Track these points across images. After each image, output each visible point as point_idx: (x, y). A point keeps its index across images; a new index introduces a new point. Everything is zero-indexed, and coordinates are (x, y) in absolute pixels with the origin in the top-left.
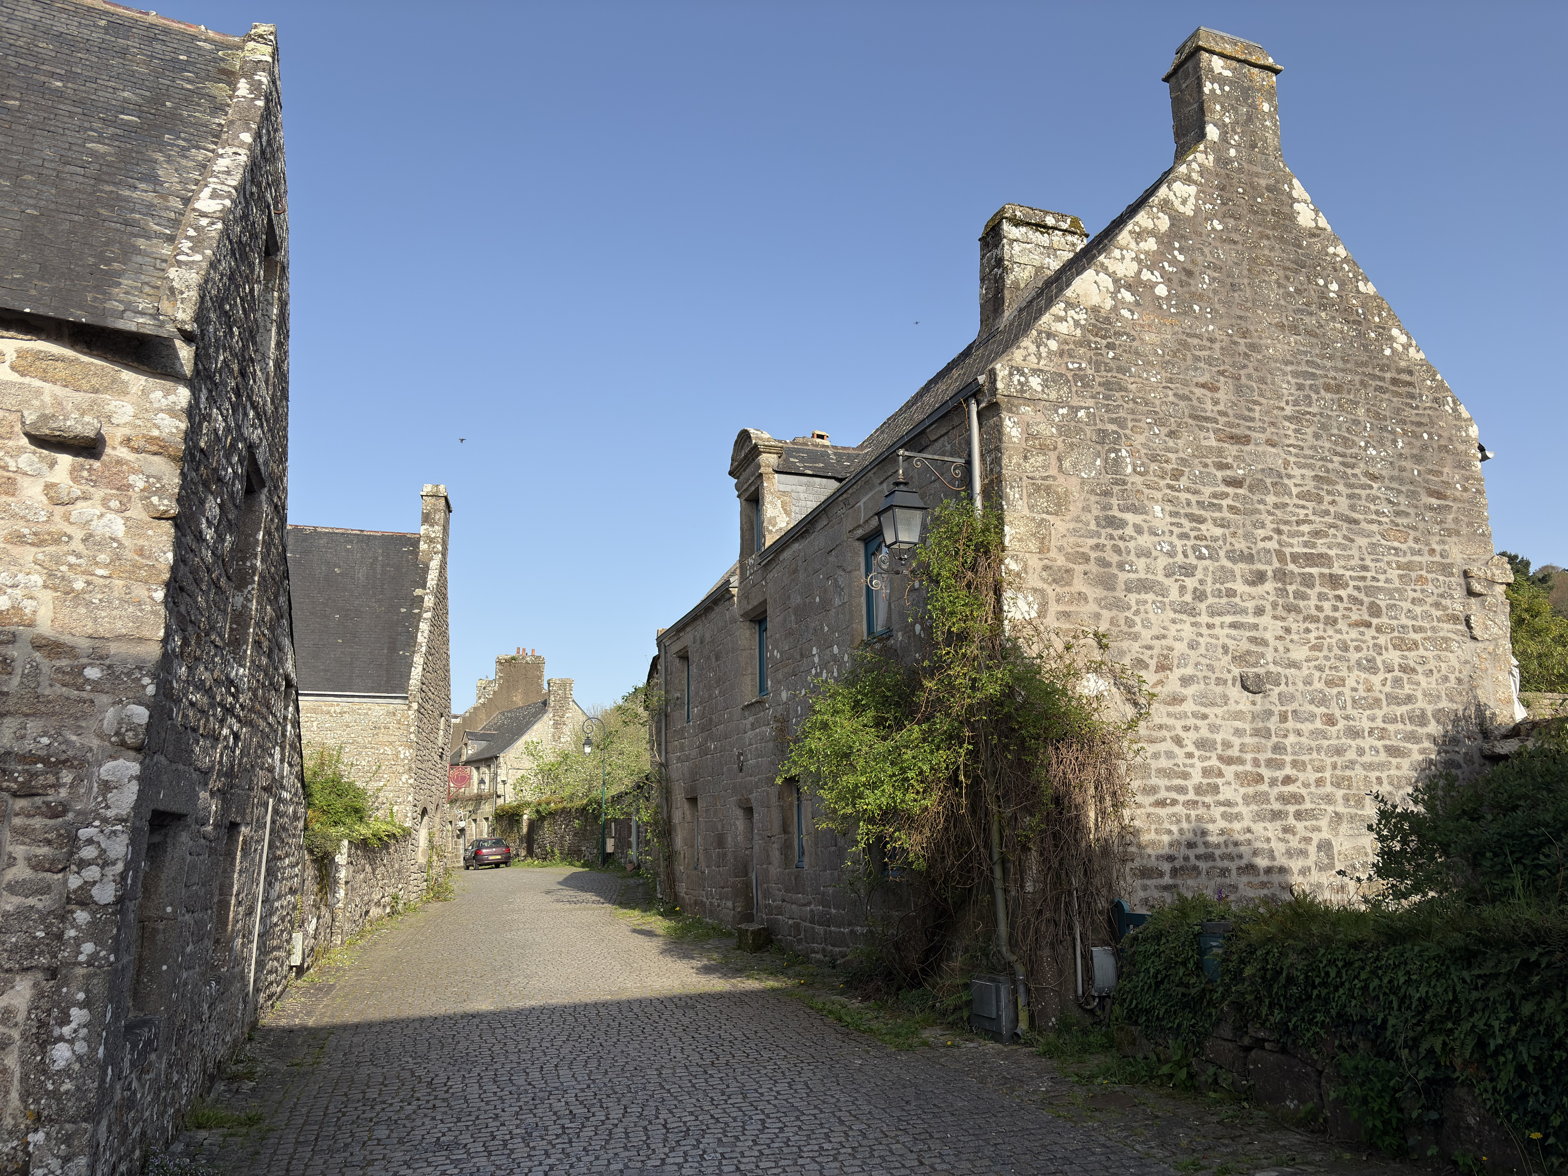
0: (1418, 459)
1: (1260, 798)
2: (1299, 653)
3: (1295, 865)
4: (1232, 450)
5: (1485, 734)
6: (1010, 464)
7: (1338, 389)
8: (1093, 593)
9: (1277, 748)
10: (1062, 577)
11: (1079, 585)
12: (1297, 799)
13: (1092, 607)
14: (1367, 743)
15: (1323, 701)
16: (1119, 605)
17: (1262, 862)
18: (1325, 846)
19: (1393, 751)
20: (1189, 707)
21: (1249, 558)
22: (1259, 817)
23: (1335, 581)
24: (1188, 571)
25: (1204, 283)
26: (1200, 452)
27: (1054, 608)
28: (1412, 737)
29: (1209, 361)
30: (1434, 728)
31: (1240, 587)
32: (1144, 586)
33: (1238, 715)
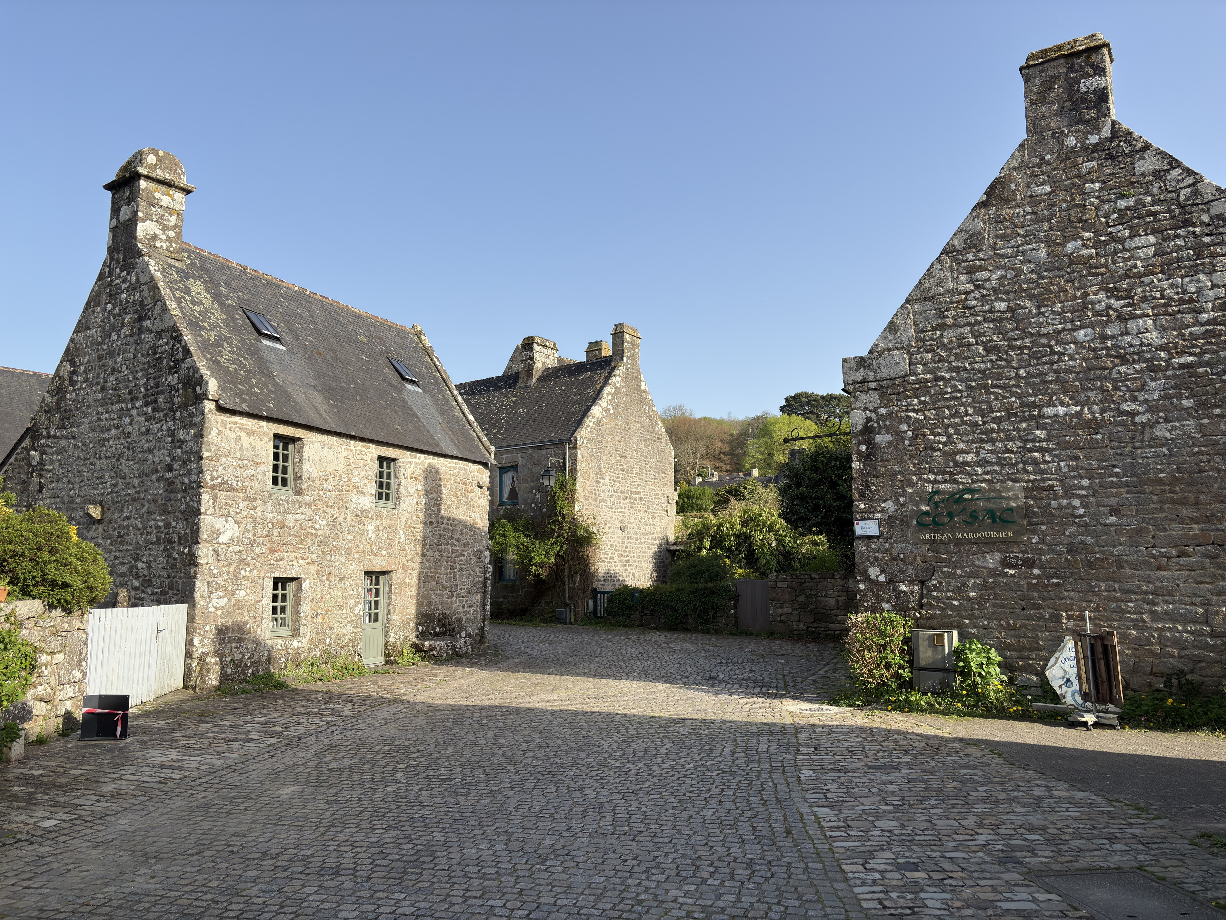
0: (661, 462)
1: (621, 561)
2: (632, 520)
3: (627, 579)
4: (623, 460)
5: (668, 543)
6: (579, 465)
7: (645, 441)
8: (593, 503)
9: (626, 547)
10: (587, 498)
11: (590, 501)
12: (629, 561)
13: (592, 507)
14: (644, 545)
15: (636, 534)
16: (597, 506)
17: (621, 579)
18: (633, 574)
19: (649, 548)
20: (609, 535)
21: (624, 493)
22: (621, 566)
23: (641, 499)
24: (612, 496)
25: (620, 409)
26: (617, 461)
27: (585, 507)
28: (653, 544)
29: (620, 433)
30: (657, 542)
31: (622, 501)
32: (603, 501)
33: (619, 538)
